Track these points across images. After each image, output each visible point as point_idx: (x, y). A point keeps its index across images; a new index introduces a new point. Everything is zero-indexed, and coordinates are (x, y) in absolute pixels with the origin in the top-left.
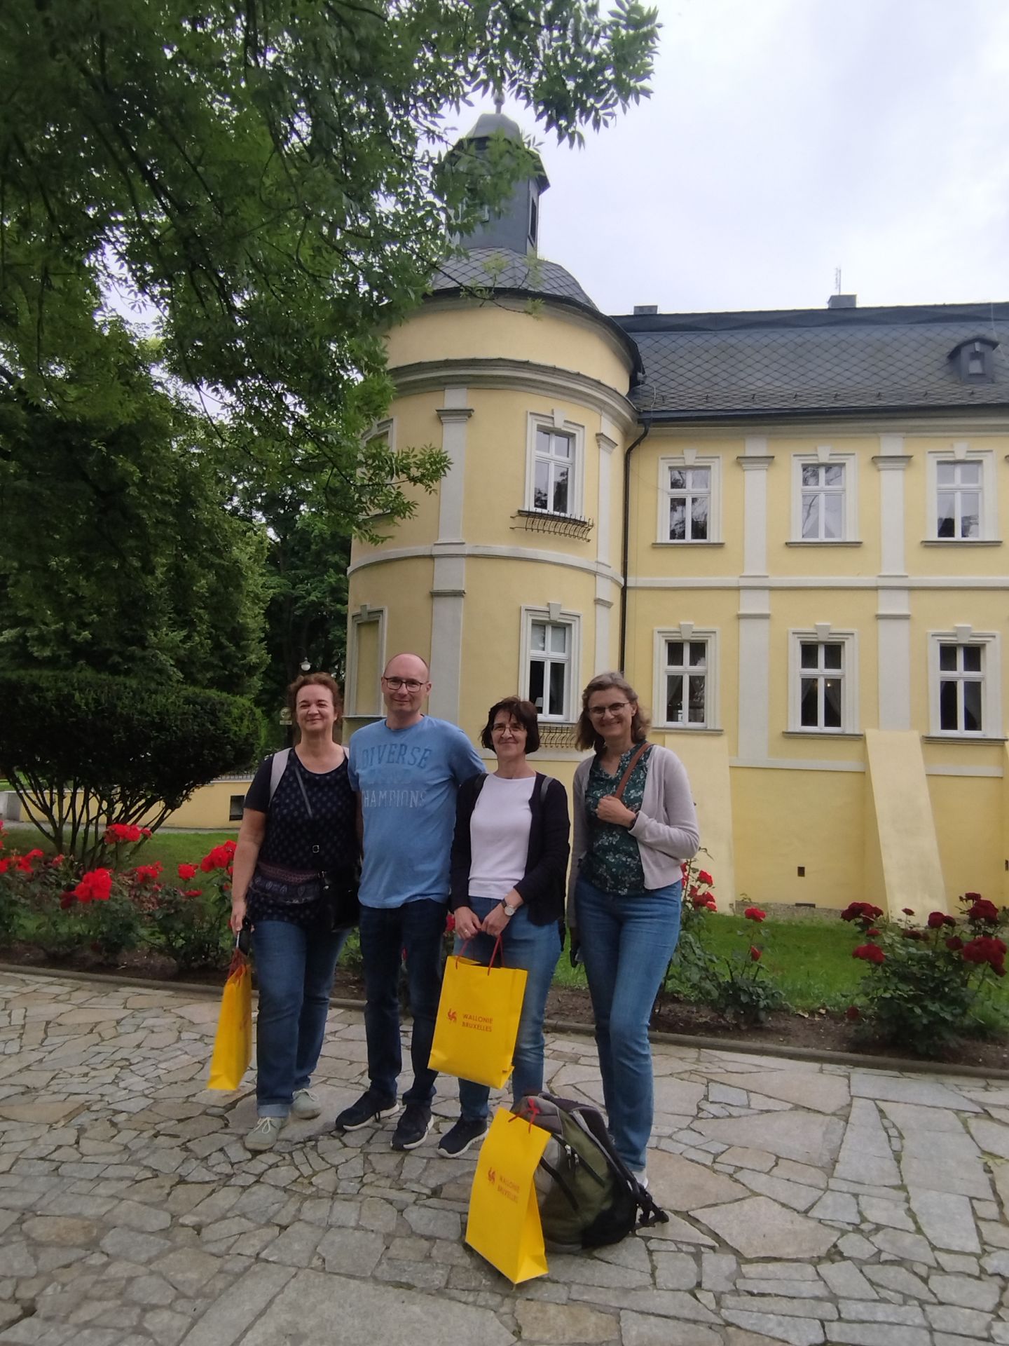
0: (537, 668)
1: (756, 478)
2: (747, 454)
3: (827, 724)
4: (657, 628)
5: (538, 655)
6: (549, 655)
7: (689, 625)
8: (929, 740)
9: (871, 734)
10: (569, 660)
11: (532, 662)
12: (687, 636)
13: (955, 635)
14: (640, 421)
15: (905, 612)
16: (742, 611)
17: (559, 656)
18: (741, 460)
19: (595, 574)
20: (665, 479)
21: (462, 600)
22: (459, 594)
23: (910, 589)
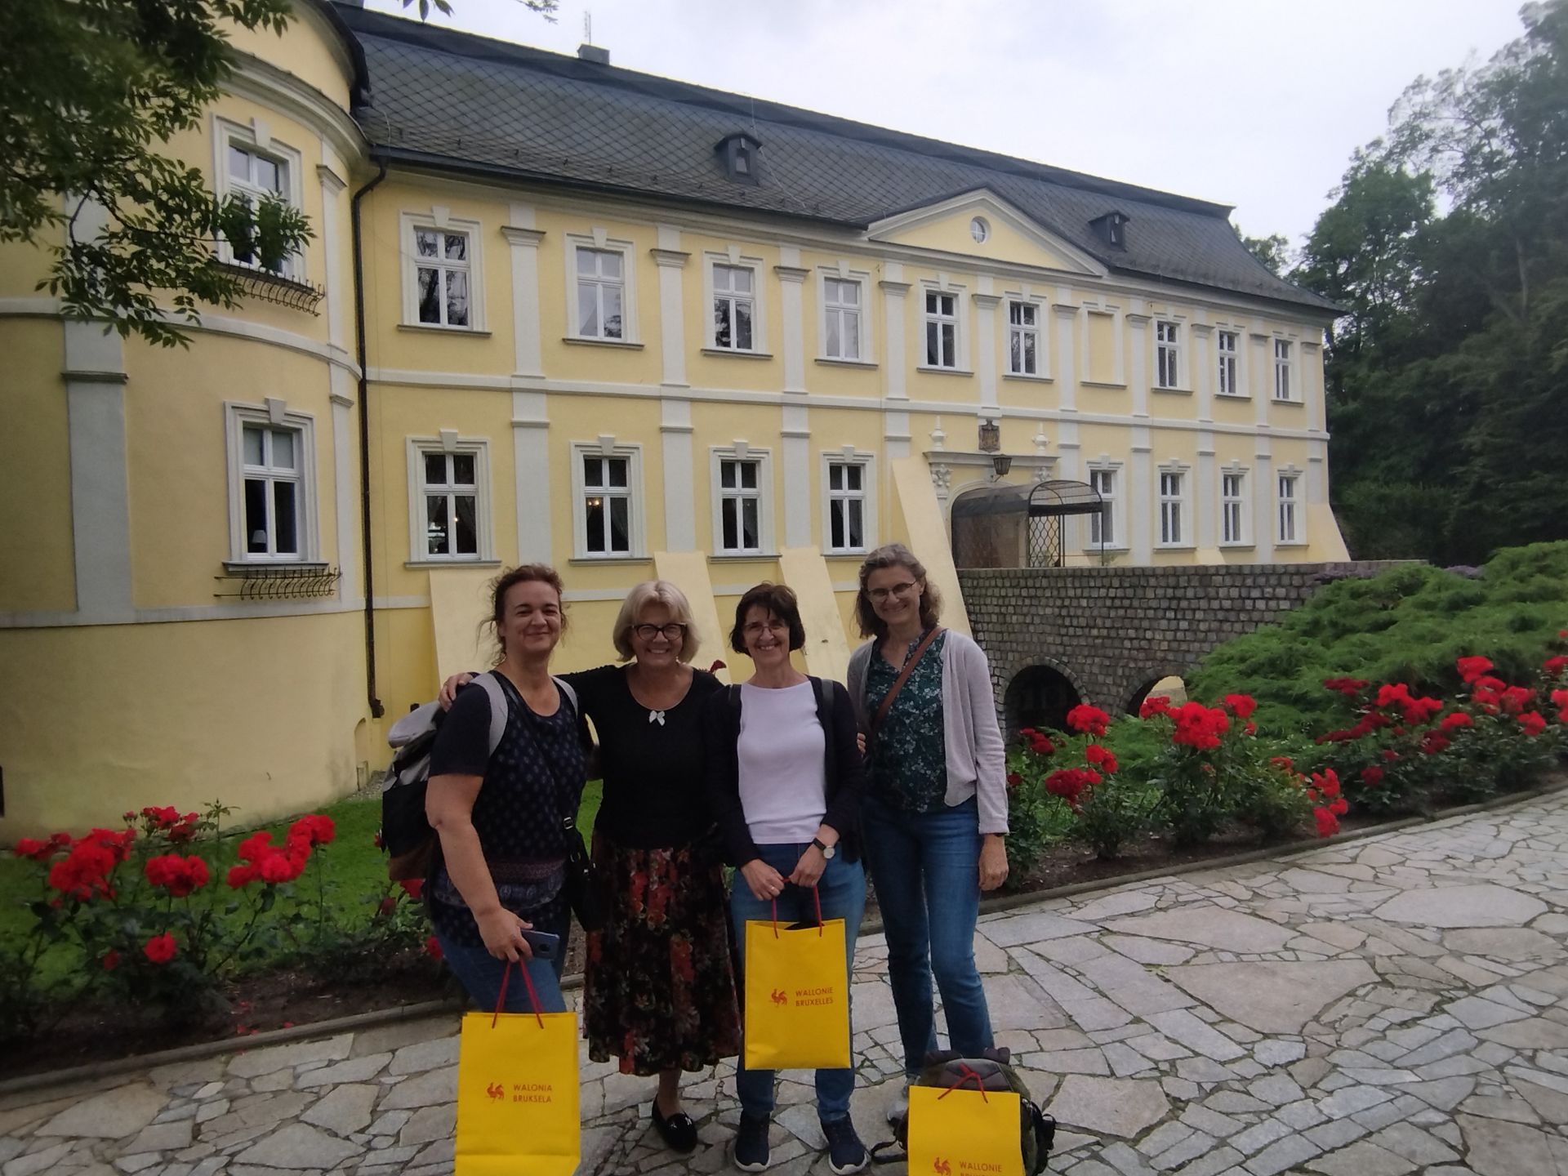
0: (254, 489)
1: (524, 256)
2: (514, 225)
3: (615, 548)
4: (411, 436)
5: (254, 470)
6: (272, 471)
7: (453, 434)
8: (714, 561)
9: (659, 556)
10: (301, 478)
11: (247, 482)
12: (450, 447)
13: (734, 451)
14: (374, 159)
15: (688, 425)
16: (517, 418)
17: (285, 473)
18: (506, 231)
19: (328, 361)
20: (409, 242)
21: (123, 389)
22: (118, 379)
23: (692, 400)
